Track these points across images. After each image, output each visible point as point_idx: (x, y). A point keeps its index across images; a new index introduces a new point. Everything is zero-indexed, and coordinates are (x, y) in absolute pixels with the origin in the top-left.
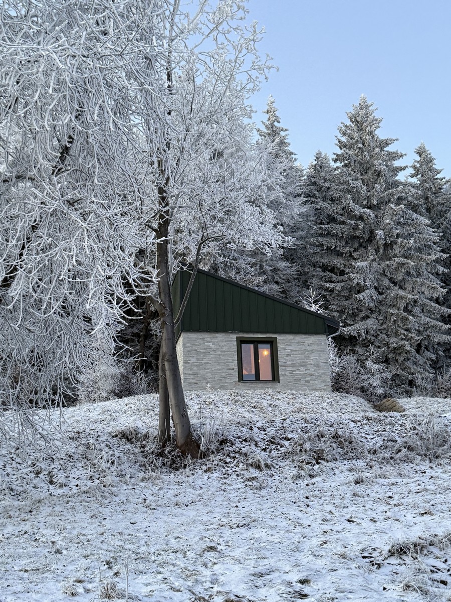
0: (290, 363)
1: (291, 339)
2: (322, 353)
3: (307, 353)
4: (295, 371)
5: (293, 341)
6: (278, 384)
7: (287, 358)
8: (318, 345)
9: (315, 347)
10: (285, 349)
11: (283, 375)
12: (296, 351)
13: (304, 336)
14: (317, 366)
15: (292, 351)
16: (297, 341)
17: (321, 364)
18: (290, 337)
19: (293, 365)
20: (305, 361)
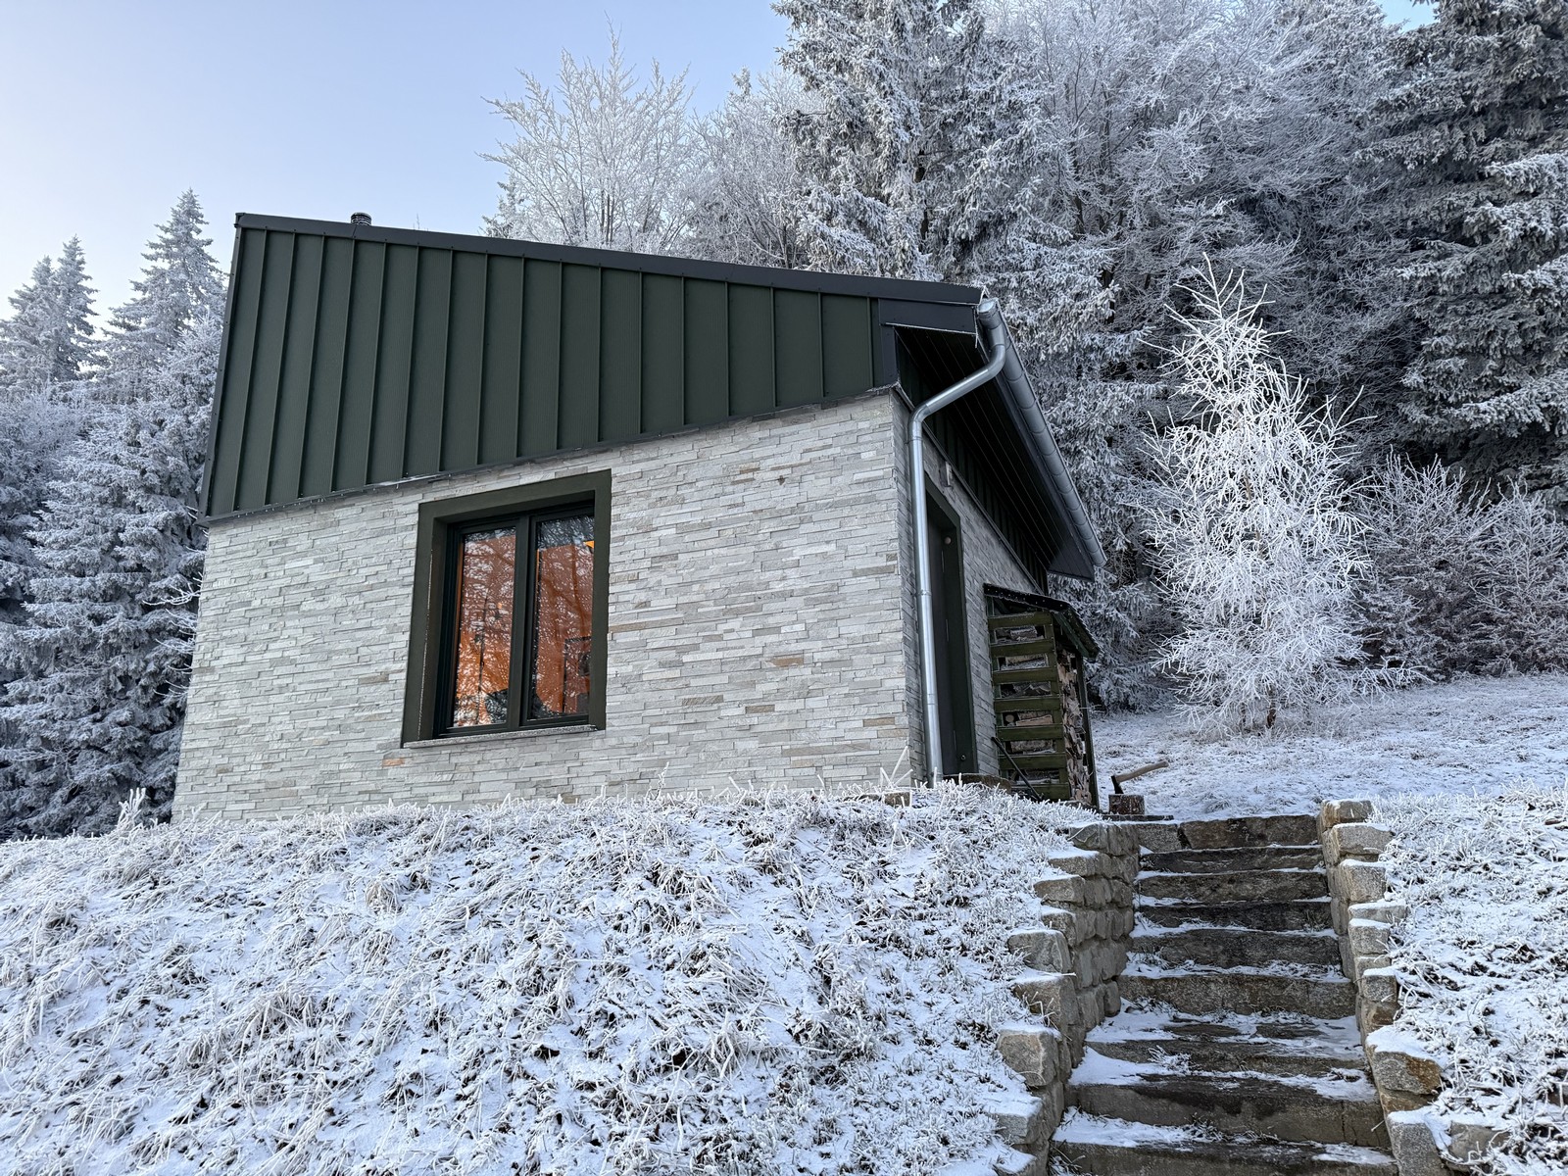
0: (669, 602)
1: (688, 464)
2: (860, 510)
3: (768, 526)
4: (695, 647)
5: (695, 473)
6: (596, 740)
7: (653, 579)
8: (837, 465)
9: (817, 487)
10: (648, 529)
11: (626, 683)
12: (708, 526)
13: (756, 433)
14: (829, 597)
15: (683, 529)
16: (717, 471)
17: (853, 585)
18: (677, 454)
19: (688, 614)
20: (757, 576)
